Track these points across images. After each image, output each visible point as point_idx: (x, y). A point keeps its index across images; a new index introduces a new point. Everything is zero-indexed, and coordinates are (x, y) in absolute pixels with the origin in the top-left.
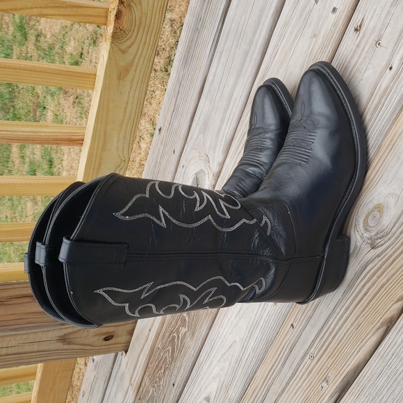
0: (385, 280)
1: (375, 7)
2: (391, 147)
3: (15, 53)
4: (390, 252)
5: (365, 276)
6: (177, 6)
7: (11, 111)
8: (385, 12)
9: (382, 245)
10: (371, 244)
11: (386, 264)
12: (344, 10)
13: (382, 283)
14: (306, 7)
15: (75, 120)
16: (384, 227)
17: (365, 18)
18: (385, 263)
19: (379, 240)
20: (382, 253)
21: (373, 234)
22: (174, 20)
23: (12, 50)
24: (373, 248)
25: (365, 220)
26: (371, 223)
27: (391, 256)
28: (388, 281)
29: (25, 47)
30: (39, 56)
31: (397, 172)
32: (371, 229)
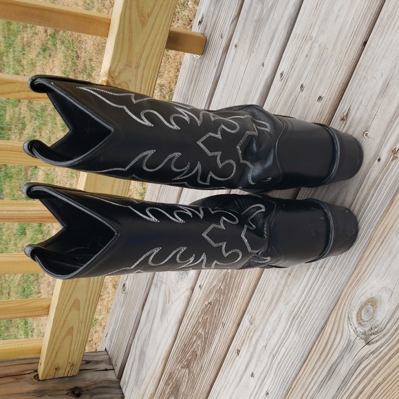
0: (381, 379)
1: (361, 98)
2: (382, 239)
3: (8, 114)
4: (385, 349)
5: (360, 373)
6: (166, 72)
7: (3, 169)
8: (372, 103)
9: (377, 341)
10: (366, 340)
11: (381, 362)
12: (330, 99)
13: (378, 382)
14: (291, 94)
15: (66, 179)
16: (378, 323)
17: (351, 108)
18: (380, 360)
19: (373, 336)
20: (377, 349)
21: (367, 329)
22: (163, 86)
23: (5, 111)
24: (368, 343)
25: (358, 314)
26: (364, 317)
27: (387, 354)
28: (384, 380)
29: (18, 108)
30: (32, 117)
31: (389, 266)
32: (365, 323)
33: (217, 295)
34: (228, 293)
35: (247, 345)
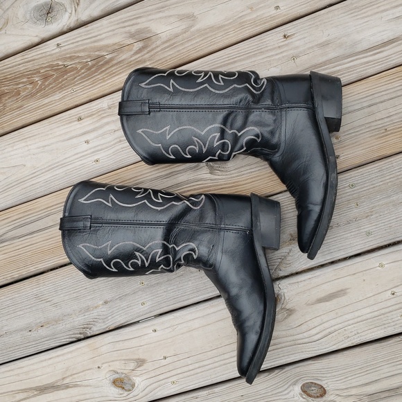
1: (306, 35)
8: (311, 45)
9: (219, 175)
12: (285, 15)
19: (218, 172)
20: (216, 179)
24: (211, 173)
33: (79, 67)
34: (95, 72)
35: (95, 120)
